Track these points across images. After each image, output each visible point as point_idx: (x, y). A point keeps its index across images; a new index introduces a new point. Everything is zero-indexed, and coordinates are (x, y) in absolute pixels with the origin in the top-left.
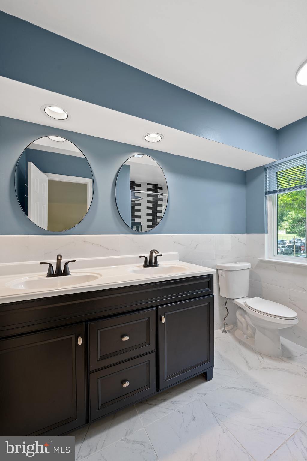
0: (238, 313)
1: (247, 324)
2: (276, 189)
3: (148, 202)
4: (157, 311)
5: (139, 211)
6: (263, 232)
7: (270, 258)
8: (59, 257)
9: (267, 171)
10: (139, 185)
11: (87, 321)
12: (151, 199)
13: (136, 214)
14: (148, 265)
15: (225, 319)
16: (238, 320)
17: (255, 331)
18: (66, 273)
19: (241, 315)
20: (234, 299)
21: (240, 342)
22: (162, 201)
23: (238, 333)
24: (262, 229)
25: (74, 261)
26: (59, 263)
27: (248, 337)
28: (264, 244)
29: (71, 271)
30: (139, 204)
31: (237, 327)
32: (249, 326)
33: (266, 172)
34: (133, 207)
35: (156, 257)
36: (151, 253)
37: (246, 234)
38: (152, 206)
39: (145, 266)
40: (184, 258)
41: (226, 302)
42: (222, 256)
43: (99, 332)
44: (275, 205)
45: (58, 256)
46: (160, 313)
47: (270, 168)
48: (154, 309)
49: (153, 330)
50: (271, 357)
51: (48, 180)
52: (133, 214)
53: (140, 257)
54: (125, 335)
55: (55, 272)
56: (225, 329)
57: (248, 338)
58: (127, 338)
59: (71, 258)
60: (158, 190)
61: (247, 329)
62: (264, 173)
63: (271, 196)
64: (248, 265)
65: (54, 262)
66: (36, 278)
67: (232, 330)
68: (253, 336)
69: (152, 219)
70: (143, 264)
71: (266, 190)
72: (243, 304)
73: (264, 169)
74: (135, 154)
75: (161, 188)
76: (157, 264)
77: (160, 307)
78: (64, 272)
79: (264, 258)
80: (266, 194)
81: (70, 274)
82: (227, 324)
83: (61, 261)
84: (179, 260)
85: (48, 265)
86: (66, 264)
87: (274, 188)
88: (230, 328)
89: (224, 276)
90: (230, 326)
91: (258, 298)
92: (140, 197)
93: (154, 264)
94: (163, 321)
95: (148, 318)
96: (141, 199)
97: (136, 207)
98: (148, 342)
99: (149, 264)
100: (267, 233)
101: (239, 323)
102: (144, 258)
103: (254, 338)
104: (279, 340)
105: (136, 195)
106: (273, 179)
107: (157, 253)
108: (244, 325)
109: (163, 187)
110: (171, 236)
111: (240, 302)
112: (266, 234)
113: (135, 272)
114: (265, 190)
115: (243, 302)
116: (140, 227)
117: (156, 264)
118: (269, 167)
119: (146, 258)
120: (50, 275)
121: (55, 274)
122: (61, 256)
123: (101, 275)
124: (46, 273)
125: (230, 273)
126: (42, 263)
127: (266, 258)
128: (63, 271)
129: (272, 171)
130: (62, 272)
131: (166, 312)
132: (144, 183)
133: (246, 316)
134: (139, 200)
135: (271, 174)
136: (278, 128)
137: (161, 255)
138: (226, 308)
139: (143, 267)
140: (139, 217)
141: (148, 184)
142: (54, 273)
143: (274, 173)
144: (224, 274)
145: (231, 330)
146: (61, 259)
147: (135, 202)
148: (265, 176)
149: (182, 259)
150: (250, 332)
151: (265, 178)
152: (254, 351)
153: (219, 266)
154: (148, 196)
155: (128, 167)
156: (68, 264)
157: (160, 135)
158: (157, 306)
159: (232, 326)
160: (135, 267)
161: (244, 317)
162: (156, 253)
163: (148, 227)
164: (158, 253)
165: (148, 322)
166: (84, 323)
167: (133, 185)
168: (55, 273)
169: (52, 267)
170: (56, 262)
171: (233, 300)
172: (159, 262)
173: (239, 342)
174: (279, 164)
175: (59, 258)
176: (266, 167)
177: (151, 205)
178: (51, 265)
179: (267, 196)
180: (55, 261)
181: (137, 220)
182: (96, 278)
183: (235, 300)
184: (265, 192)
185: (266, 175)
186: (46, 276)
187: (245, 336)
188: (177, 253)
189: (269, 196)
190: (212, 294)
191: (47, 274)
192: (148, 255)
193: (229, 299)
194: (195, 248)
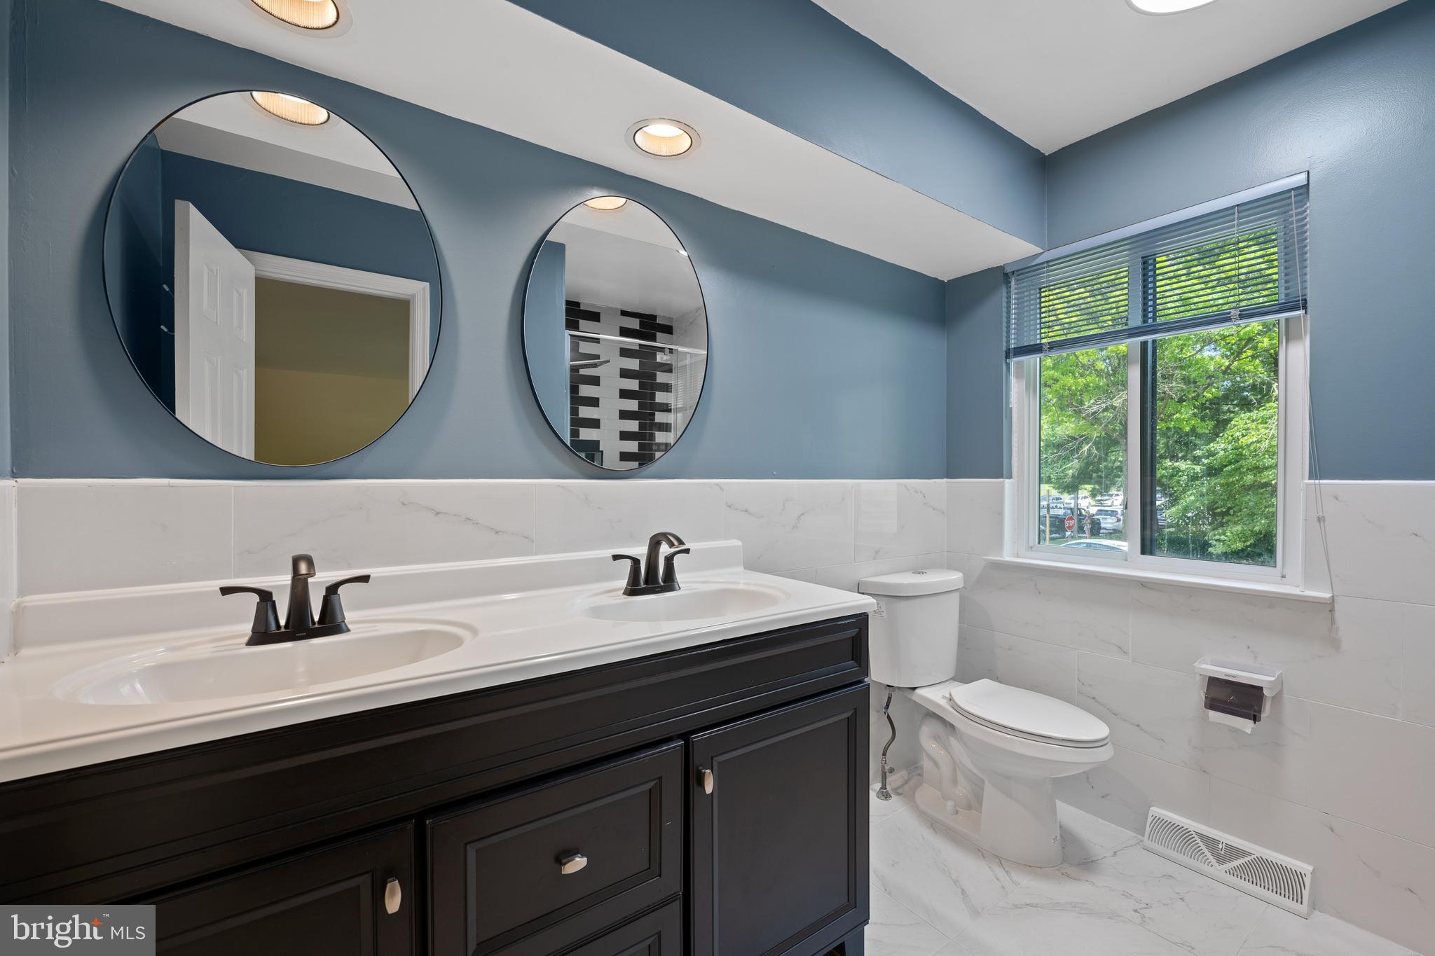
0: (927, 735)
1: (955, 765)
2: (1038, 342)
3: (625, 374)
4: (687, 749)
5: (594, 402)
6: (999, 475)
7: (1018, 556)
8: (301, 568)
9: (1013, 283)
10: (594, 316)
11: (421, 816)
12: (633, 364)
13: (585, 412)
14: (642, 585)
15: (884, 754)
16: (924, 754)
17: (983, 789)
18: (330, 624)
19: (936, 738)
20: (914, 689)
21: (935, 825)
22: (670, 371)
23: (925, 795)
24: (996, 467)
25: (365, 579)
26: (300, 588)
27: (958, 808)
28: (1001, 514)
29: (349, 616)
30: (595, 381)
31: (920, 775)
32: (959, 774)
33: (1009, 287)
34: (574, 389)
35: (669, 560)
36: (655, 543)
37: (945, 480)
38: (637, 389)
39: (634, 589)
40: (759, 558)
41: (889, 699)
42: (877, 552)
43: (471, 852)
44: (1035, 391)
45: (296, 561)
46: (697, 759)
47: (1023, 274)
48: (677, 746)
49: (672, 823)
50: (1031, 867)
51: (256, 278)
52: (574, 411)
53: (616, 557)
54: (570, 854)
55: (283, 622)
56: (884, 787)
57: (957, 812)
58: (578, 863)
59: (350, 567)
60: (658, 333)
61: (955, 782)
62: (1004, 290)
63: (1022, 362)
64: (954, 578)
65: (280, 582)
66: (204, 651)
67: (906, 787)
68: (975, 803)
69: (637, 429)
70: (623, 583)
71: (1008, 342)
72: (943, 703)
73: (1000, 276)
74: (596, 193)
75: (668, 330)
76: (674, 582)
77: (695, 737)
78: (320, 621)
79: (1001, 557)
80: (1007, 356)
81: (348, 630)
82: (892, 771)
83: (310, 580)
84: (745, 568)
85: (255, 598)
86: (332, 590)
87: (1032, 338)
88: (899, 783)
89: (884, 614)
90: (899, 775)
91: (985, 681)
92: (598, 357)
93: (664, 582)
94: (709, 787)
95: (655, 782)
96: (602, 363)
97: (586, 391)
98: (654, 868)
99: (646, 582)
100: (1010, 477)
101: (926, 764)
102: (628, 563)
103: (979, 810)
104: (1053, 810)
105: (585, 348)
106: (1028, 308)
107: (676, 543)
108: (946, 769)
109: (674, 325)
110: (717, 485)
111: (934, 696)
112: (1007, 481)
113: (597, 612)
114: (1004, 344)
115: (944, 697)
116: (597, 455)
117: (669, 583)
118: (1017, 271)
119: (636, 562)
120: (262, 635)
121: (283, 630)
122: (310, 561)
123: (474, 631)
124: (247, 628)
125: (903, 604)
126: (226, 591)
127: (1007, 557)
128: (316, 618)
129: (1025, 284)
130: (314, 623)
131: (716, 756)
132: (611, 308)
133: (953, 742)
134: (595, 366)
135: (1023, 292)
136: (1047, 150)
137: (687, 551)
138: (889, 718)
139: (624, 593)
140: (595, 424)
141: (624, 313)
142: (278, 626)
143: (1032, 292)
144: (883, 609)
145: (902, 786)
146: (311, 573)
147: (582, 372)
148: (1004, 299)
149: (754, 564)
150: (962, 790)
151: (1004, 304)
152: (980, 852)
153: (866, 583)
154: (625, 353)
155: (560, 248)
156: (341, 590)
157: (687, 128)
158: (685, 736)
159: (904, 773)
160: (597, 594)
161: (946, 748)
162: (671, 545)
163: (625, 456)
164: (681, 542)
165: (655, 797)
166: (411, 825)
167: (576, 313)
168: (286, 626)
169: (274, 603)
170: (290, 582)
171: (910, 691)
172: (679, 576)
173: (932, 825)
174: (1048, 262)
175: (303, 568)
176: (1008, 270)
177: (633, 385)
178: (266, 597)
179: (1014, 362)
180: (286, 579)
181: (586, 434)
182: (456, 641)
183: (917, 691)
184: (1004, 348)
185: (1009, 297)
186: (246, 639)
187: (950, 804)
188: (739, 543)
189: (1017, 363)
190: (861, 682)
191: (251, 633)
192: (641, 551)
193: (899, 688)
194: (795, 527)
